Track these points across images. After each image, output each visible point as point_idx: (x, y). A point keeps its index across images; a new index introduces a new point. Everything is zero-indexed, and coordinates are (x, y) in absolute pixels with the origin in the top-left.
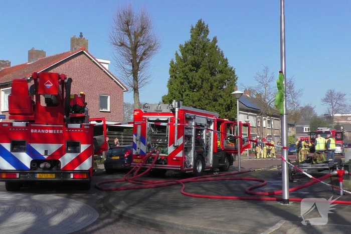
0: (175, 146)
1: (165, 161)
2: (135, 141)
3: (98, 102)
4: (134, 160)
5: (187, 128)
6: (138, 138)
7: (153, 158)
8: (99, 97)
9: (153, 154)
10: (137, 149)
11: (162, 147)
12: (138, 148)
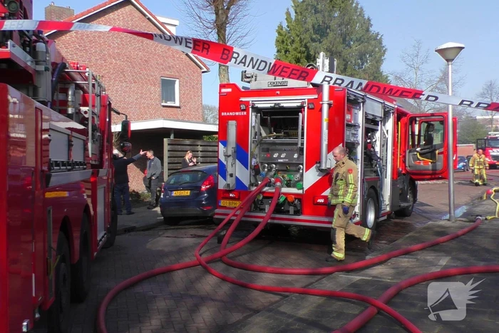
0: (321, 171)
1: (295, 206)
2: (222, 158)
3: (159, 89)
4: (222, 203)
5: (349, 126)
6: (230, 153)
7: (268, 197)
8: (160, 82)
9: (266, 189)
10: (228, 177)
11: (286, 171)
12: (231, 175)
